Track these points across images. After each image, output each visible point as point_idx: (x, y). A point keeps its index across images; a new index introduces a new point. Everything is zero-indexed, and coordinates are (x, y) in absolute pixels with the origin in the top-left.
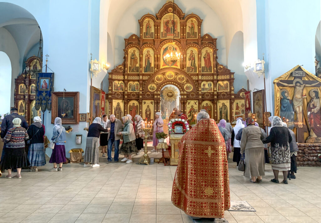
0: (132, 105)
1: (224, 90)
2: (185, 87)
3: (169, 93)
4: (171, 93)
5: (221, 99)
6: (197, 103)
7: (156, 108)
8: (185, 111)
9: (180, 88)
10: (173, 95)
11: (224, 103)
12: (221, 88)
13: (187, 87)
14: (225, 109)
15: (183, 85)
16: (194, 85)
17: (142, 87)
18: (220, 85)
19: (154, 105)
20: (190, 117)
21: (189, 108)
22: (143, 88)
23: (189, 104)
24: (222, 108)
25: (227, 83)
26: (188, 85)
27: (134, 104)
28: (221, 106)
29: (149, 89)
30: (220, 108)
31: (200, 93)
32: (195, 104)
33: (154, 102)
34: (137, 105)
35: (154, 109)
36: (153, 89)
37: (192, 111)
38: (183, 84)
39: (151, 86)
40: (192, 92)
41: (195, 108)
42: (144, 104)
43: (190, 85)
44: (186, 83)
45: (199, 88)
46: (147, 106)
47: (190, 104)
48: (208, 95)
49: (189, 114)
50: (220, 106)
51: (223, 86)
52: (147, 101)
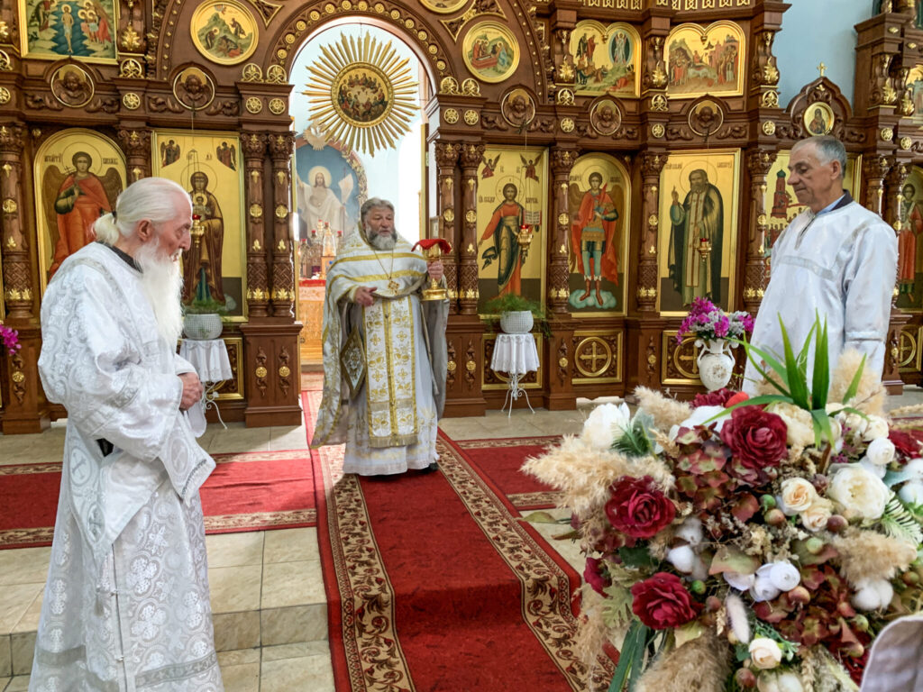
0: (65, 166)
1: (710, 83)
2: (467, 45)
3: (352, 84)
4: (368, 84)
5: (688, 146)
6: (543, 171)
7: (258, 193)
8: (470, 218)
9: (433, 49)
10: (382, 103)
11: (703, 174)
12: (691, 71)
13: (479, 50)
14: (705, 213)
15: (453, 27)
16: (529, 42)
17: (139, 26)
18: (681, 50)
19: (248, 170)
20: (495, 263)
21: (492, 200)
22: (146, 31)
23: (488, 173)
24: (686, 206)
25: (731, 40)
26: (491, 37)
27: (89, 161)
28: (684, 189)
29: (201, 47)
30: (676, 203)
31: (566, 96)
32: (531, 173)
33: (244, 150)
34: (113, 172)
35: (248, 205)
36: (229, 47)
37: (510, 221)
38: (457, 25)
39: (216, 18)
40: (511, 85)
41: (528, 201)
42: (167, 163)
43: (501, 35)
44: (473, 21)
45: (557, 59)
46: (193, 179)
47: (497, 170)
48: (612, 119)
49: (490, 242)
50: (675, 194)
51: (706, 60)
52: (185, 142)
